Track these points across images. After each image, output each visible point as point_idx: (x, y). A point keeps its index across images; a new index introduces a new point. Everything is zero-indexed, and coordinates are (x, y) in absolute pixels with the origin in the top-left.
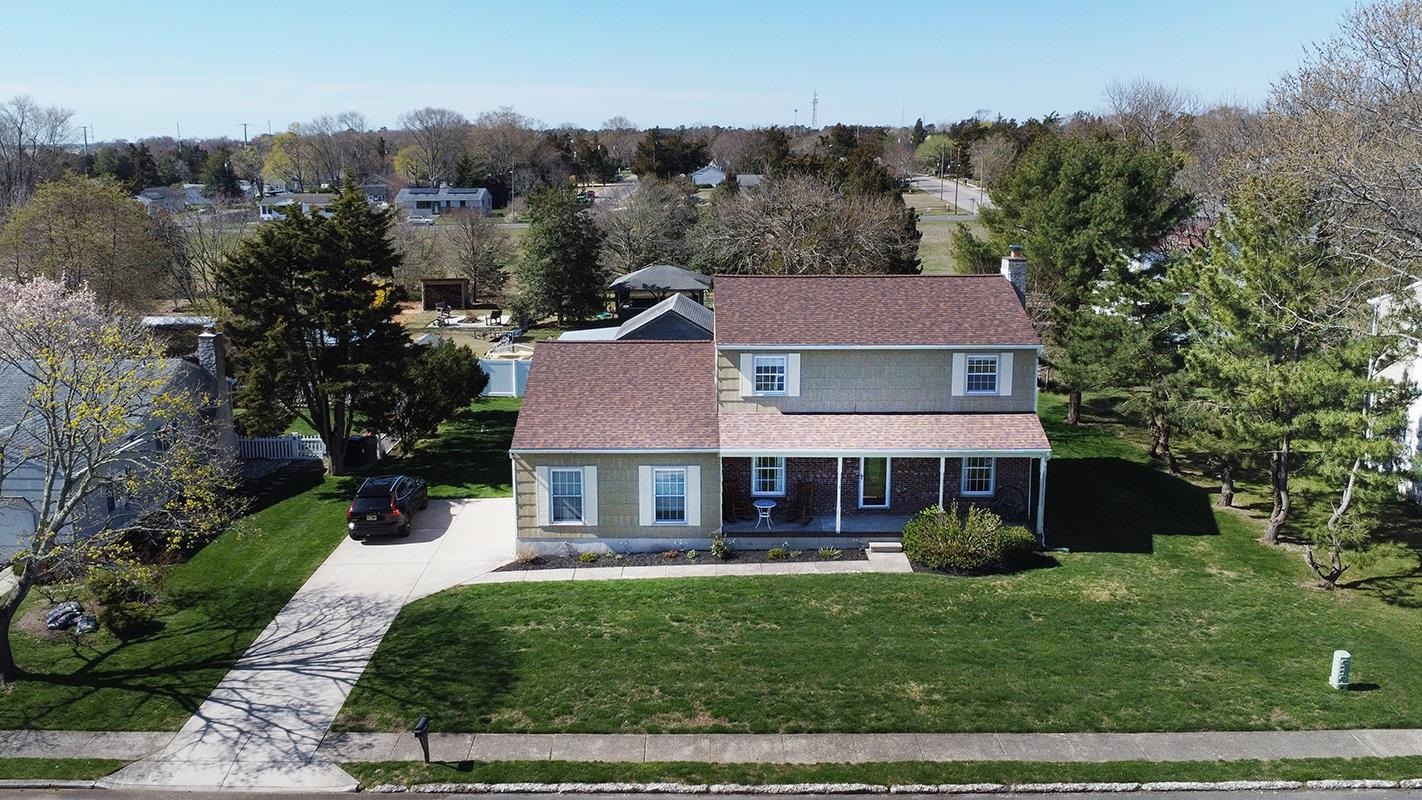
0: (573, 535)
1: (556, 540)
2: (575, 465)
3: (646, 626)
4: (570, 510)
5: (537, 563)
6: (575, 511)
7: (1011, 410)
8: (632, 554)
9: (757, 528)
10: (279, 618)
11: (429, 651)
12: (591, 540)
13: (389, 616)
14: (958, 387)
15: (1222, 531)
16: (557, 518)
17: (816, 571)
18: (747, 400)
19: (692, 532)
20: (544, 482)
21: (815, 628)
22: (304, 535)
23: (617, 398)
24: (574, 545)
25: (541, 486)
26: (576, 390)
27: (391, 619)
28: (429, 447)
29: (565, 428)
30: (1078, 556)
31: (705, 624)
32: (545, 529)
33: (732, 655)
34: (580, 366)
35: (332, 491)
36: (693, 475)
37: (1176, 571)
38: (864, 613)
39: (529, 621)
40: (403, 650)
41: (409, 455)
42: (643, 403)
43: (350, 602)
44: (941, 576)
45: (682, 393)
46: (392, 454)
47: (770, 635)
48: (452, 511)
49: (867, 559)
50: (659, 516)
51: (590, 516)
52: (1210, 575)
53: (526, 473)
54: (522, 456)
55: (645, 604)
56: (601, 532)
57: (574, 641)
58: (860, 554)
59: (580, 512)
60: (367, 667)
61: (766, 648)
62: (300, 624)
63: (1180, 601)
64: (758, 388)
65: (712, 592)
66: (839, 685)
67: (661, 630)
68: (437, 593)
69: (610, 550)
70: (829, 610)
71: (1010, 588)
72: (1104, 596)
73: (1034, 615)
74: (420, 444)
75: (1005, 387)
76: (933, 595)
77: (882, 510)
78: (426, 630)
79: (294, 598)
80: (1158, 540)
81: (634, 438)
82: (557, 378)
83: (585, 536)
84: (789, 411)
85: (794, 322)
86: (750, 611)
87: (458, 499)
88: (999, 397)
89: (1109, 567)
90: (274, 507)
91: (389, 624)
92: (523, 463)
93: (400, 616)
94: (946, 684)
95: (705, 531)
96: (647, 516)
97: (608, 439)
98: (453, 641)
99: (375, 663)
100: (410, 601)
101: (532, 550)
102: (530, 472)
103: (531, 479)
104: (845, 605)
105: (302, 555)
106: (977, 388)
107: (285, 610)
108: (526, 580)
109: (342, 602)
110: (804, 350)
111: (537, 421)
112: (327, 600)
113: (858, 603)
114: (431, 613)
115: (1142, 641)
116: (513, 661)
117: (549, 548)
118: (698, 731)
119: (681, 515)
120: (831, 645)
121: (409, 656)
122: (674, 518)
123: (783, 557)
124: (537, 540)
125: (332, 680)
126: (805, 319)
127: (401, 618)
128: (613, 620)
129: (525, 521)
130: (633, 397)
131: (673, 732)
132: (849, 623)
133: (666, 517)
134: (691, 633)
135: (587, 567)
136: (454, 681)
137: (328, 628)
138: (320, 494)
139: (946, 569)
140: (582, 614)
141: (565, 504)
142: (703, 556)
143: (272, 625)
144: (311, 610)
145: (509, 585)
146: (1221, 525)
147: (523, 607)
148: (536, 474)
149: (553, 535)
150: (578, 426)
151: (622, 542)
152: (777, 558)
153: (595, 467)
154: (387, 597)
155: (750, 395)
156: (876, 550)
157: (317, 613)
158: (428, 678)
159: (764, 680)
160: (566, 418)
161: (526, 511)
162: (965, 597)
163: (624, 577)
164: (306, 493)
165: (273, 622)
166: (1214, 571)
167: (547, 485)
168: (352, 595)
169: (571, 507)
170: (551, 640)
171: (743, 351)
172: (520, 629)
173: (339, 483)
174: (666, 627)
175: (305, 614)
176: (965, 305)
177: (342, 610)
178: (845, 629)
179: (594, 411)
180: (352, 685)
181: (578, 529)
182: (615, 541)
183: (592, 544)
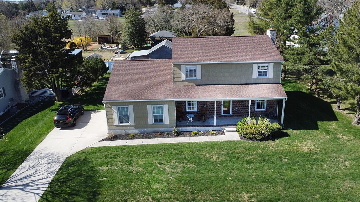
0: (127, 128)
2: (125, 105)
3: (149, 167)
4: (125, 120)
5: (114, 138)
6: (127, 120)
7: (272, 82)
8: (147, 134)
9: (188, 124)
10: (24, 164)
11: (71, 180)
12: (133, 129)
13: (61, 163)
14: (255, 75)
15: (339, 119)
16: (121, 122)
17: (208, 140)
18: (183, 81)
19: (166, 126)
20: (115, 111)
21: (208, 167)
22: (42, 126)
23: (140, 80)
24: (127, 131)
25: (114, 112)
26: (127, 78)
27: (61, 164)
28: (89, 91)
29: (122, 92)
30: (295, 131)
31: (169, 166)
32: (117, 126)
33: (179, 180)
34: (129, 69)
35: (56, 108)
36: (166, 108)
37: (328, 137)
38: (225, 159)
39: (108, 165)
40: (62, 179)
41: (83, 94)
42: (149, 82)
43: (50, 155)
44: (251, 142)
45: (162, 78)
46: (78, 93)
47: (192, 170)
48: (92, 115)
49: (225, 135)
50: (155, 121)
51: (132, 121)
52: (339, 138)
53: (109, 108)
54: (107, 103)
55: (149, 156)
56: (136, 127)
57: (122, 175)
58: (222, 133)
60: (48, 188)
61: (191, 177)
62: (30, 166)
63: (333, 151)
64: (187, 77)
65: (172, 150)
66: (218, 195)
67: (154, 169)
68: (79, 152)
69: (139, 133)
70: (212, 158)
71: (274, 146)
72: (306, 149)
73: (284, 158)
74: (87, 89)
75: (270, 75)
76: (248, 150)
77: (229, 115)
78: (72, 169)
79: (31, 154)
80: (319, 123)
81: (145, 96)
82: (120, 73)
83: (130, 128)
84: (198, 84)
85: (199, 54)
86: (185, 159)
87: (94, 110)
88: (268, 78)
89: (306, 136)
90: (36, 115)
91: (60, 166)
92: (108, 105)
93: (65, 162)
94: (256, 193)
95: (170, 126)
96: (151, 121)
97: (136, 96)
98: (80, 175)
99: (51, 186)
100: (69, 155)
101: (113, 133)
102: (110, 108)
103: (111, 110)
104: (218, 155)
105: (39, 135)
106: (261, 75)
107: (27, 160)
108: (110, 146)
109: (47, 156)
110: (202, 64)
111: (113, 90)
112: (42, 155)
113: (223, 154)
114: (75, 161)
115: (323, 170)
116: (100, 184)
117: (119, 132)
119: (162, 121)
120: (214, 174)
121: (63, 182)
122: (160, 121)
123: (197, 134)
124: (115, 130)
125: (33, 194)
126: (202, 52)
127: (65, 164)
128: (137, 164)
129: (110, 124)
130: (146, 80)
132: (220, 164)
133: (157, 121)
134: (164, 170)
135: (131, 139)
136: (76, 195)
137: (39, 168)
138: (52, 109)
139: (251, 139)
140: (127, 161)
141: (123, 118)
142: (170, 134)
143: (20, 167)
144: (35, 159)
145: (104, 148)
146: (338, 117)
147: (107, 158)
149: (120, 128)
150: (126, 91)
151: (143, 130)
152: (195, 135)
153: (133, 106)
154: (63, 153)
155: (184, 79)
156: (228, 131)
157: (37, 161)
158: (68, 194)
159: (190, 192)
160: (122, 88)
161: (110, 120)
162: (260, 151)
163: (143, 144)
164: (48, 109)
165: (21, 166)
166: (340, 136)
167: (117, 112)
168: (51, 153)
170: (114, 174)
171: (182, 65)
172: (104, 168)
173: (59, 105)
174: (155, 167)
175: (32, 162)
176: (256, 46)
177: (46, 159)
178: (218, 167)
179: (133, 86)
180: (40, 196)
181: (128, 126)
182: (141, 129)
183: (133, 131)
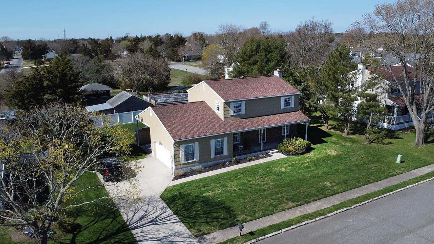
0: (192, 165)
1: (187, 167)
2: (192, 143)
3: (244, 185)
4: (190, 157)
5: (185, 175)
7: (294, 111)
10: (122, 211)
11: (191, 207)
12: (197, 165)
14: (282, 106)
15: (333, 135)
16: (187, 160)
18: (232, 116)
19: (226, 157)
21: (286, 175)
23: (191, 121)
24: (192, 168)
25: (181, 151)
26: (177, 120)
30: (315, 146)
31: (258, 180)
32: (183, 164)
33: (277, 186)
36: (226, 140)
37: (338, 145)
38: (292, 169)
39: (208, 191)
40: (182, 209)
43: (139, 200)
44: (296, 156)
47: (278, 179)
49: (272, 156)
50: (216, 154)
51: (197, 158)
53: (177, 148)
54: (176, 142)
55: (234, 179)
56: (200, 162)
57: (230, 193)
59: (193, 157)
60: (177, 217)
61: (282, 183)
62: (131, 211)
63: (349, 152)
64: (234, 112)
65: (247, 172)
67: (250, 185)
69: (202, 167)
70: (282, 170)
71: (313, 156)
72: (334, 154)
73: (327, 161)
75: (293, 104)
76: (300, 161)
77: (264, 143)
78: (180, 201)
80: (324, 139)
83: (195, 164)
84: (243, 118)
86: (264, 175)
88: (291, 108)
89: (325, 147)
92: (176, 145)
94: (332, 181)
95: (229, 156)
96: (213, 155)
97: (201, 133)
98: (195, 202)
99: (178, 215)
101: (181, 172)
103: (179, 149)
106: (286, 106)
108: (188, 181)
110: (246, 100)
111: (174, 131)
113: (286, 167)
114: (173, 197)
115: (354, 162)
116: (221, 203)
117: (185, 170)
118: (294, 207)
119: (222, 153)
120: (295, 178)
121: (187, 210)
122: (220, 154)
124: (181, 168)
125: (172, 224)
127: (165, 201)
128: (232, 185)
129: (177, 163)
130: (196, 120)
131: (288, 209)
132: (292, 172)
133: (218, 154)
134: (258, 183)
136: (212, 213)
137: (144, 209)
140: (221, 186)
141: (188, 156)
142: (231, 163)
143: (123, 214)
146: (331, 134)
148: (180, 148)
150: (188, 130)
151: (207, 164)
152: (250, 160)
153: (198, 142)
160: (182, 129)
161: (177, 160)
162: (308, 160)
166: (344, 144)
167: (184, 150)
168: (136, 198)
169: (191, 156)
170: (224, 195)
171: (230, 102)
172: (209, 194)
178: (293, 174)
179: (189, 125)
180: (181, 223)
181: (193, 163)
182: (204, 164)
183: (197, 167)
